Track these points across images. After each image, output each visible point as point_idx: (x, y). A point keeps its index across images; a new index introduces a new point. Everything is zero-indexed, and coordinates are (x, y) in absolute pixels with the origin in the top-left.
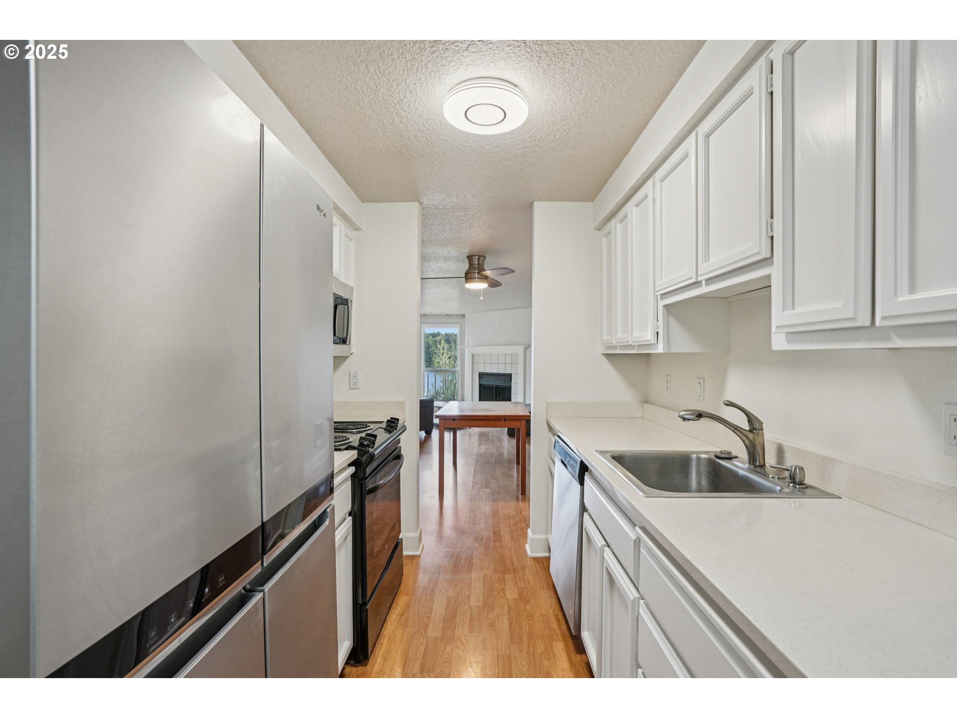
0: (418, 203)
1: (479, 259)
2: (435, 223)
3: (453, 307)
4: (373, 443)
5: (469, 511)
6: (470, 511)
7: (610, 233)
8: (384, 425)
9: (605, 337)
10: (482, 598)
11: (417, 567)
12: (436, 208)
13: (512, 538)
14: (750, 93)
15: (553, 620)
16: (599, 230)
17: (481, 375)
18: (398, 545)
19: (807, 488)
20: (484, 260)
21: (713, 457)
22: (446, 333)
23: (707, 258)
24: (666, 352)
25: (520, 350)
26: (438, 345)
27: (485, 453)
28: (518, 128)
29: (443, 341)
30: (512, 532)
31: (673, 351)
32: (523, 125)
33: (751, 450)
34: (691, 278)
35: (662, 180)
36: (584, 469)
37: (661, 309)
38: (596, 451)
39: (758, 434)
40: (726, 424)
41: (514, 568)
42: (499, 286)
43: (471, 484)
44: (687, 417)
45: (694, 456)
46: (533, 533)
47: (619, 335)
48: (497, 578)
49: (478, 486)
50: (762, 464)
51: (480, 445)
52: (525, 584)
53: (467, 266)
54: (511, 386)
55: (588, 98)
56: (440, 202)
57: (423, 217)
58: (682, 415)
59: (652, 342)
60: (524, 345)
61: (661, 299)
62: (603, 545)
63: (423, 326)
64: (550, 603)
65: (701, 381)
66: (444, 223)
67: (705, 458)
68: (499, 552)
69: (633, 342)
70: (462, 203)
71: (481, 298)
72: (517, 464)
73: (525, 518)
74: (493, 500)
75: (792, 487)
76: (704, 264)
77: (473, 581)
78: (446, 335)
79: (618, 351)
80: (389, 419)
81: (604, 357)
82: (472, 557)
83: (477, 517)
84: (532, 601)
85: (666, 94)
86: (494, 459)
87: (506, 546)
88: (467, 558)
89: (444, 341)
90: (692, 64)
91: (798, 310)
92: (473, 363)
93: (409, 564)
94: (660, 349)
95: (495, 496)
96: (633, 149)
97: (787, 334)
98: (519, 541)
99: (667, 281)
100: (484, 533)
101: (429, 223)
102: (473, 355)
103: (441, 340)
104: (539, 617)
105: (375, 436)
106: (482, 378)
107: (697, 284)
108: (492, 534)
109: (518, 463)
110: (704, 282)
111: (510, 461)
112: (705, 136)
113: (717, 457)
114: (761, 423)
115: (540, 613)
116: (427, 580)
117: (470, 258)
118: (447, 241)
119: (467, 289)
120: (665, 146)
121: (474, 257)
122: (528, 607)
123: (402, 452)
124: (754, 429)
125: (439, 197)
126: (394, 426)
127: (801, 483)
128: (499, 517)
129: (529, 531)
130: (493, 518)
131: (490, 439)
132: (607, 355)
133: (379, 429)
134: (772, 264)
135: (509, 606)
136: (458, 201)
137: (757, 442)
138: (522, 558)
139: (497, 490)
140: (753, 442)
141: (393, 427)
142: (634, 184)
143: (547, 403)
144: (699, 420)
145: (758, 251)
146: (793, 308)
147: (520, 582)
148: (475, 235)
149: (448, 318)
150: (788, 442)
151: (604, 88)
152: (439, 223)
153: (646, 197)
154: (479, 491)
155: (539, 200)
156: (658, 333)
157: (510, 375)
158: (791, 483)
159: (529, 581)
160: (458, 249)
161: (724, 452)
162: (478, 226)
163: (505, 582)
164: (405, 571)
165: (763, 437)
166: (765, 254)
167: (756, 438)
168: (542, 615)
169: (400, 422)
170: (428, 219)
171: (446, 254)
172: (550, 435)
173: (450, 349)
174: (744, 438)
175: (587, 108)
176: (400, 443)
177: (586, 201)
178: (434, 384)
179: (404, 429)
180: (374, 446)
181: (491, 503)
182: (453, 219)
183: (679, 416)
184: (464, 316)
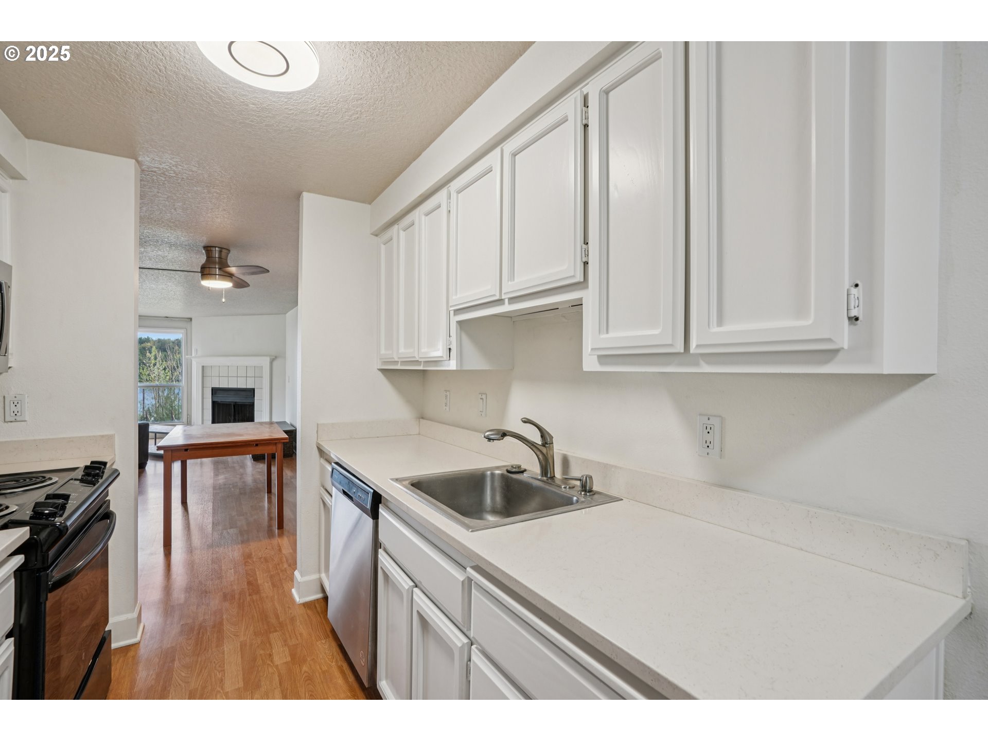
0: (134, 160)
1: (220, 252)
2: (160, 194)
3: (176, 308)
4: (63, 508)
5: (210, 562)
6: (213, 562)
7: (391, 239)
8: (79, 474)
9: (383, 352)
10: (241, 676)
11: (135, 661)
12: (165, 174)
13: (274, 585)
14: (565, 120)
15: (337, 673)
16: (376, 235)
17: (215, 391)
18: (105, 640)
19: (595, 494)
20: (228, 254)
21: (505, 473)
22: (159, 339)
23: (512, 277)
24: (459, 369)
25: (265, 362)
26: (148, 354)
27: (225, 485)
28: (299, 92)
29: (154, 348)
30: (272, 577)
31: (465, 368)
32: (306, 91)
33: (544, 463)
34: (494, 295)
35: (459, 192)
36: (377, 499)
37: (454, 326)
38: (392, 479)
39: (549, 447)
40: (524, 442)
41: (280, 623)
42: (246, 287)
43: (211, 525)
44: (492, 437)
45: (489, 473)
46: (302, 576)
47: (402, 350)
48: (259, 643)
49: (220, 528)
50: (552, 475)
51: (216, 474)
52: (298, 640)
53: (203, 259)
54: (254, 403)
55: (390, 80)
56: (170, 167)
57: (142, 183)
58: (488, 435)
59: (445, 359)
60: (270, 356)
61: (454, 315)
62: (410, 586)
63: (138, 329)
64: (331, 654)
65: (484, 397)
66: (175, 198)
67: (498, 474)
68: (259, 607)
69: (420, 358)
70: (206, 176)
71: (224, 300)
72: (267, 493)
73: (286, 557)
74: (242, 542)
75: (584, 495)
76: (509, 282)
77: (226, 657)
78: (159, 341)
79: (399, 367)
80: (89, 464)
81: (380, 372)
82: (221, 623)
83: (223, 568)
84: (309, 659)
85: (469, 103)
86: (238, 490)
87: (267, 597)
88: (214, 627)
89: (157, 348)
90: (502, 78)
91: (611, 335)
92: (203, 376)
93: (121, 661)
94: (452, 365)
95: (245, 537)
96: (424, 154)
97: (599, 357)
98: (283, 588)
99: (463, 297)
100: (235, 587)
101: (149, 193)
102: (203, 367)
103: (151, 347)
104: (320, 677)
105: (66, 497)
106: (215, 394)
107: (500, 302)
108: (245, 586)
109: (269, 491)
110: (507, 301)
111: (256, 490)
112: (512, 154)
113: (508, 471)
114: (551, 437)
115: (320, 671)
116: (154, 677)
117: (208, 249)
118: (177, 223)
119: (203, 287)
120: (465, 157)
121: (214, 249)
122: (305, 668)
123: (112, 508)
124: (546, 443)
125: (171, 159)
126: (98, 473)
127: (590, 491)
128: (254, 562)
129: (297, 573)
130: (245, 565)
131: (230, 465)
132: (383, 371)
133: (71, 481)
134: (587, 287)
135: (280, 675)
136: (200, 172)
137: (549, 455)
138: (289, 607)
139: (246, 528)
140: (546, 454)
141: (98, 475)
142: (426, 191)
143: (318, 424)
144: (503, 439)
145: (573, 274)
146: (607, 332)
147: (291, 638)
148: (219, 220)
149: (168, 321)
150: (573, 453)
151: (410, 75)
152: (166, 196)
153: (439, 206)
154: (222, 533)
155: (308, 191)
156: (450, 349)
157: (252, 391)
158: (583, 491)
159: (301, 634)
160: (191, 235)
161: (514, 466)
162: (224, 210)
163: (270, 644)
164: (114, 674)
165: (553, 450)
166: (579, 278)
167: (548, 452)
168: (324, 672)
169: (108, 466)
170: (150, 188)
171: (173, 240)
172: (323, 461)
173: (165, 359)
174: (538, 453)
175: (386, 92)
176: (108, 495)
177: (364, 202)
178: (142, 402)
179: (116, 474)
180: (63, 513)
181: (240, 546)
182: (189, 195)
183: (485, 437)
184: (191, 319)
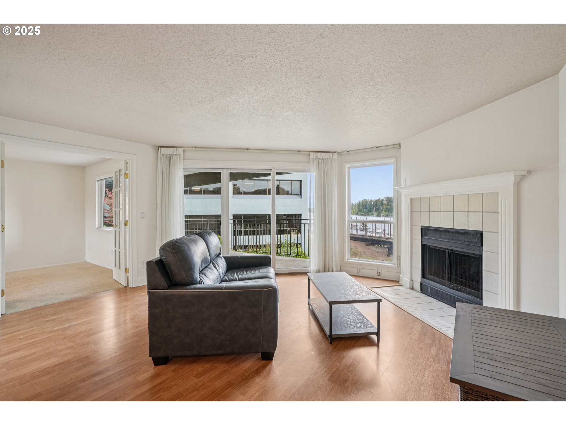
17: (425, 231)
60: (515, 172)
63: (347, 166)
92: (412, 212)
102: (412, 199)
106: (425, 235)
157: (480, 235)
184: (400, 144)
